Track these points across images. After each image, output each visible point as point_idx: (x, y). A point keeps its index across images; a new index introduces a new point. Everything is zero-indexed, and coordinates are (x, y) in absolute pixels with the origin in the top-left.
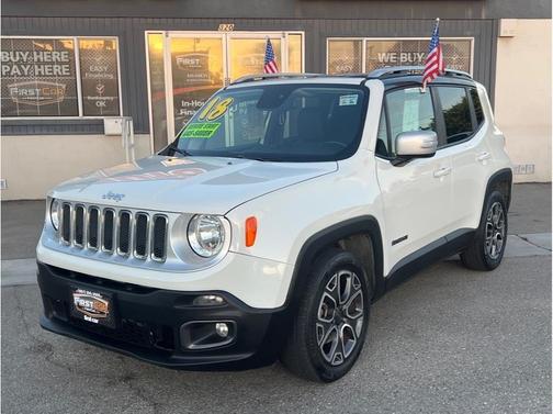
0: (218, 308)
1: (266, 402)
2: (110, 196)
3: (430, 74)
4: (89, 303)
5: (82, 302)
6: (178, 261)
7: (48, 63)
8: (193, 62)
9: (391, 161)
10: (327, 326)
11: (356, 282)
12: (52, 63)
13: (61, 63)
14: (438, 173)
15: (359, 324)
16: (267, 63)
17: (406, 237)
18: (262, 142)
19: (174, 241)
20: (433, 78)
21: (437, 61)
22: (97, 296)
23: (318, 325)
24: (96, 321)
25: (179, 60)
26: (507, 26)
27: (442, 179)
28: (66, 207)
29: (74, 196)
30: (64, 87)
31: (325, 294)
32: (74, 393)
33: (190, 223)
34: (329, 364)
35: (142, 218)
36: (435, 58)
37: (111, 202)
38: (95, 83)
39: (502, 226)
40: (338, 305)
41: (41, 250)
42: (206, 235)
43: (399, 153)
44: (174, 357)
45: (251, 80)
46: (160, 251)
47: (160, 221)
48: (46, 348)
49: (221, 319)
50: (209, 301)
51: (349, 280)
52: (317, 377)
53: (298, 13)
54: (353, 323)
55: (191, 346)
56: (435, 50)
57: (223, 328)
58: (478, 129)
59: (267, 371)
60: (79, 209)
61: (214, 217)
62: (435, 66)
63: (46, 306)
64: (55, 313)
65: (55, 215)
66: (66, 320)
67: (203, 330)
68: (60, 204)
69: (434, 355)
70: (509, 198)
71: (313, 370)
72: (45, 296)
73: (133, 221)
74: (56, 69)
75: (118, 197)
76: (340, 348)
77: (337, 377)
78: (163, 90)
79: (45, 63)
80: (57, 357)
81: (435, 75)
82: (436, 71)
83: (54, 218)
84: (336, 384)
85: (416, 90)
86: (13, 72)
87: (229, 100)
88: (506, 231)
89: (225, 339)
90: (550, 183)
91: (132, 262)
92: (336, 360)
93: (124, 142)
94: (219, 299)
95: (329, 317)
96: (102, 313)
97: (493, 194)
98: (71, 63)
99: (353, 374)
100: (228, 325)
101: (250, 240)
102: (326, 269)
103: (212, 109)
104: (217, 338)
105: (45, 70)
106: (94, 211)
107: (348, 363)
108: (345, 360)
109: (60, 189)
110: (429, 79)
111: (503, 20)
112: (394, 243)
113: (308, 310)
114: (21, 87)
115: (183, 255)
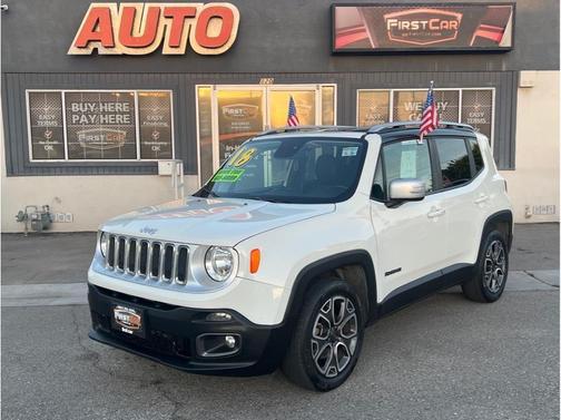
0: (227, 323)
1: (268, 406)
2: (146, 230)
3: (427, 128)
4: (125, 317)
5: (121, 317)
6: (196, 284)
7: (111, 113)
8: (237, 111)
9: (386, 203)
10: (322, 343)
11: (350, 306)
12: (115, 113)
13: (123, 113)
14: (432, 214)
15: (353, 343)
16: (290, 117)
17: (400, 270)
18: (285, 185)
19: (194, 267)
20: (429, 131)
21: (432, 118)
22: (132, 311)
23: (313, 341)
24: (131, 332)
25: (225, 110)
26: (526, 77)
27: (435, 220)
28: (112, 238)
29: (118, 230)
30: (125, 133)
31: (320, 315)
32: (112, 392)
33: (208, 253)
34: (324, 376)
35: (169, 248)
36: (429, 115)
37: (146, 235)
38: (151, 130)
39: (503, 263)
40: (332, 325)
41: (91, 273)
42: (221, 263)
43: (393, 197)
44: (192, 363)
45: (275, 133)
46: (183, 276)
47: (183, 251)
48: (94, 356)
49: (230, 333)
50: (220, 317)
51: (343, 304)
52: (312, 386)
53: (331, 68)
54: (348, 342)
55: (205, 354)
56: (430, 108)
57: (231, 340)
58: (476, 175)
59: (269, 378)
60: (122, 240)
61: (226, 249)
62: (430, 122)
63: (93, 321)
64: (100, 326)
65: (104, 245)
66: (108, 331)
67: (215, 340)
68: (108, 237)
69: (421, 373)
70: (510, 237)
71: (308, 379)
72: (92, 311)
73: (163, 251)
74: (119, 118)
75: (152, 231)
76: (333, 363)
77: (330, 388)
78: (210, 136)
79: (109, 113)
80: (102, 364)
81: (430, 129)
82: (432, 125)
83: (102, 247)
84: (330, 393)
85: (414, 142)
86: (82, 120)
87: (253, 151)
88: (506, 268)
89: (232, 349)
90: (558, 223)
91: (161, 284)
92: (330, 373)
93: (174, 182)
94: (228, 316)
95: (324, 335)
96: (136, 325)
97: (492, 234)
98: (131, 113)
99: (346, 386)
100: (235, 337)
101: (254, 268)
102: (322, 294)
103: (239, 157)
104: (226, 348)
105: (109, 118)
106: (133, 242)
107: (341, 377)
108: (339, 373)
109: (109, 224)
110: (426, 133)
111: (522, 72)
112: (387, 274)
113: (303, 327)
114: (87, 134)
115: (201, 279)
